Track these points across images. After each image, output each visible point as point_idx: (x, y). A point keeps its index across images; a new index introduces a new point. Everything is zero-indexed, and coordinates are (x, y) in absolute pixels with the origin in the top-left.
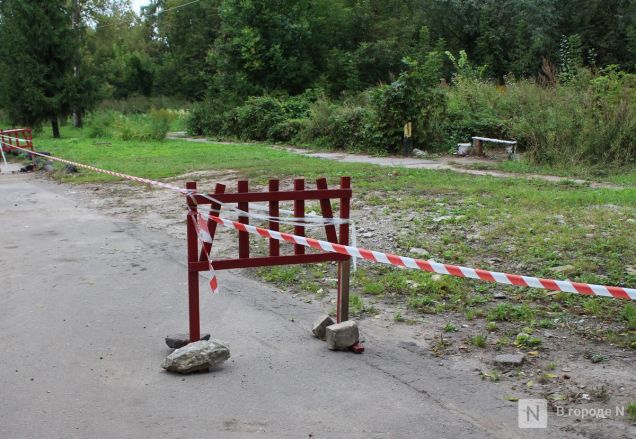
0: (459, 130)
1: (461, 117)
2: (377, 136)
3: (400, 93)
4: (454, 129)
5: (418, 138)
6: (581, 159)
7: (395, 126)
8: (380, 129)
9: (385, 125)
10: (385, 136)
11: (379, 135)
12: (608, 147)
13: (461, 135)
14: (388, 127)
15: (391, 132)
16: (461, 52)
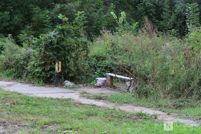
0: (102, 67)
1: (104, 59)
2: (37, 70)
3: (55, 40)
4: (99, 67)
5: (68, 73)
6: (168, 94)
7: (51, 64)
8: (40, 65)
9: (43, 62)
10: (43, 70)
11: (39, 69)
12: (189, 86)
13: (103, 71)
14: (45, 64)
15: (48, 68)
16: (122, 13)
